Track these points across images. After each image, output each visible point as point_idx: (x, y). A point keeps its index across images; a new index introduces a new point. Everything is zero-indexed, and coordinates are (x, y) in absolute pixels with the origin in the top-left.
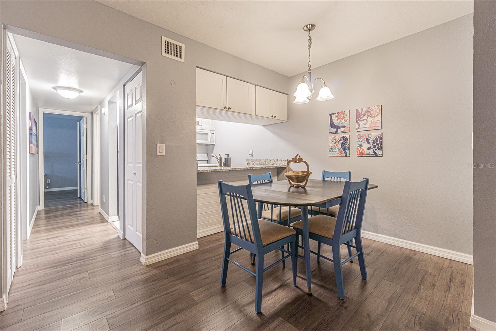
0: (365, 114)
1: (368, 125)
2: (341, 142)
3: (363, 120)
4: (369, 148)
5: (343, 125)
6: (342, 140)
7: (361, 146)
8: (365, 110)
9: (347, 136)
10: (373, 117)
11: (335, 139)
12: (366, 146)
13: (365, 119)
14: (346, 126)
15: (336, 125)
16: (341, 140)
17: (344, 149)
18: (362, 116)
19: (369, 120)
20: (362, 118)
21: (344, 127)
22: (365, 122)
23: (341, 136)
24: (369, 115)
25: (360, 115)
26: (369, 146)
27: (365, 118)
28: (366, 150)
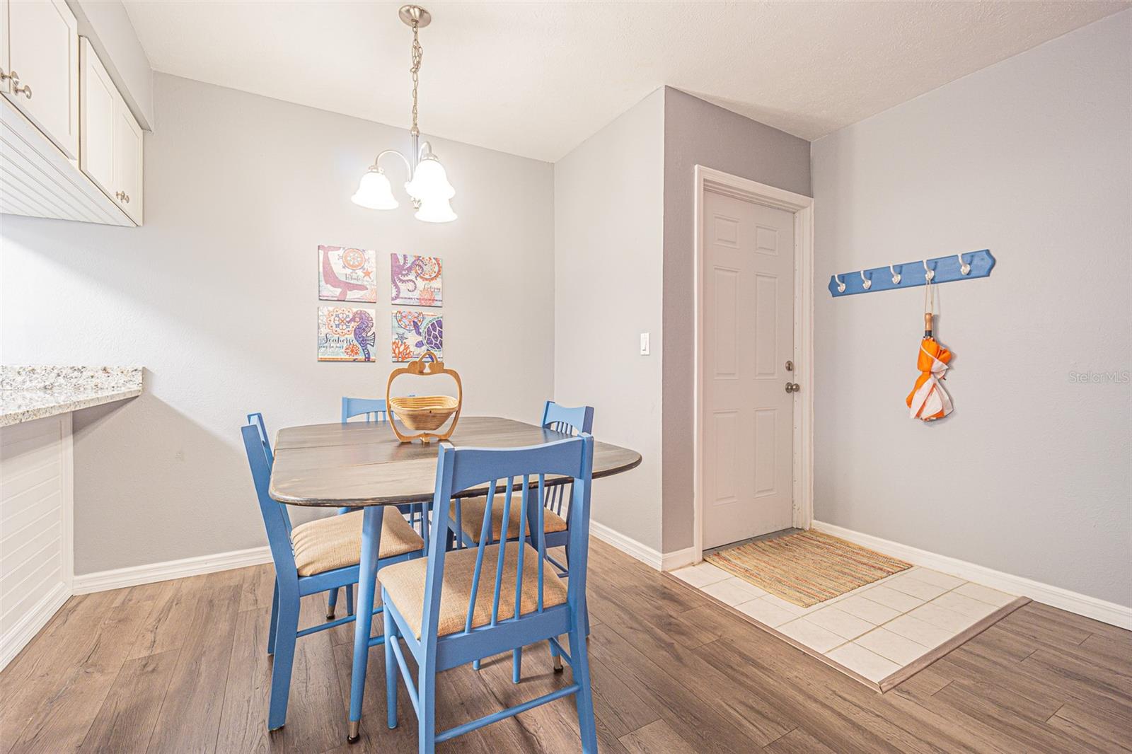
0: (410, 269)
1: (416, 294)
2: (353, 324)
3: (408, 281)
4: (419, 345)
5: (359, 283)
6: (358, 319)
7: (402, 337)
8: (410, 260)
9: (371, 312)
10: (427, 279)
11: (337, 316)
12: (412, 339)
13: (411, 281)
14: (368, 287)
15: (343, 278)
16: (353, 320)
17: (364, 342)
18: (404, 272)
19: (421, 284)
20: (404, 275)
21: (362, 288)
22: (411, 286)
23: (355, 310)
24: (419, 272)
25: (401, 268)
26: (420, 338)
27: (412, 277)
28: (412, 348)
